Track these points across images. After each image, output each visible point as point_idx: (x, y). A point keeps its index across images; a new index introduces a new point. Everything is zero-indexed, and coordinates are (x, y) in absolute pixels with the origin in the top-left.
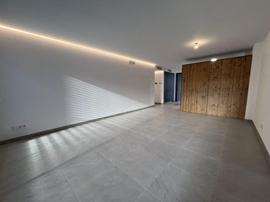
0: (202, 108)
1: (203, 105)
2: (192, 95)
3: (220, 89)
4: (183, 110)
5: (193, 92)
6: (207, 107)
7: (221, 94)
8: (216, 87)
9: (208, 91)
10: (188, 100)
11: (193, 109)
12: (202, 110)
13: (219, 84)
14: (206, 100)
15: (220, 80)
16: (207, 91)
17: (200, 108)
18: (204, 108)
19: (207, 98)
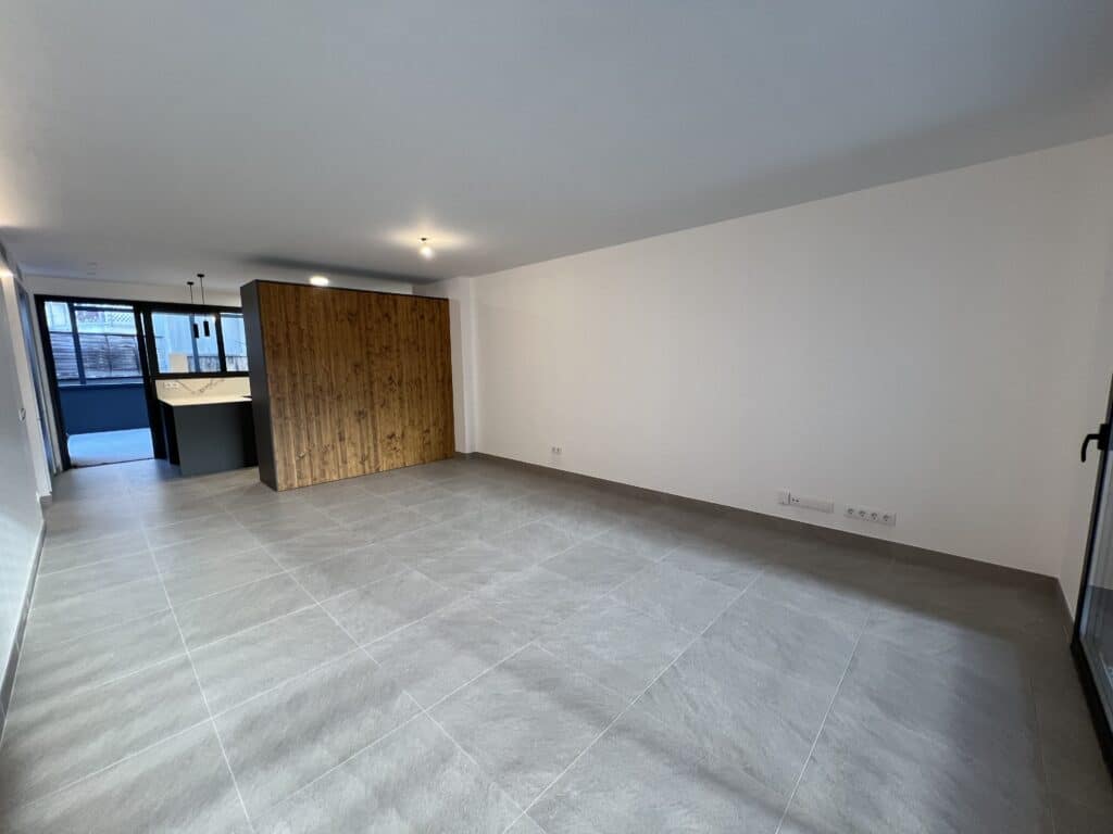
0: (363, 455)
1: (362, 445)
2: (321, 411)
3: (400, 383)
4: (289, 482)
5: (324, 400)
6: (375, 446)
7: (406, 399)
8: (390, 378)
9: (372, 393)
10: (304, 433)
11: (332, 466)
12: (362, 463)
13: (396, 369)
14: (370, 424)
15: (398, 357)
16: (368, 394)
17: (356, 455)
18: (366, 453)
19: (373, 417)
